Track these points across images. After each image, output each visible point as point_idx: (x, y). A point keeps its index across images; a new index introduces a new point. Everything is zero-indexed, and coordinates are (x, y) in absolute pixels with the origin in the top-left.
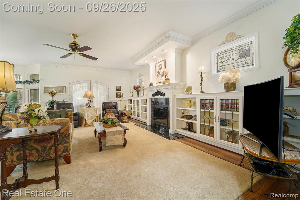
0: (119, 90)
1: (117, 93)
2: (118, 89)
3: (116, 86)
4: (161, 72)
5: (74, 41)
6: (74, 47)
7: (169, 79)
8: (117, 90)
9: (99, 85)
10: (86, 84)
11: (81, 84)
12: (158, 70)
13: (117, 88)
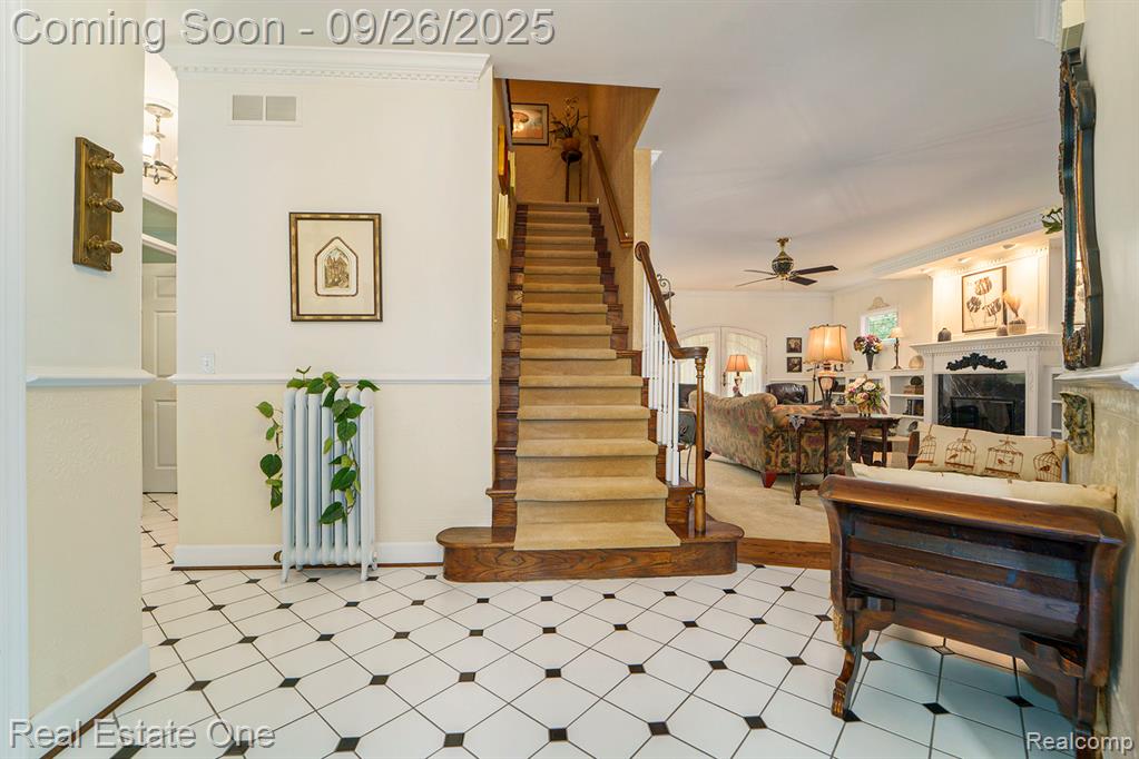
0: (797, 349)
1: (789, 359)
2: (793, 346)
3: (789, 339)
4: (988, 299)
5: (783, 253)
6: (782, 266)
7: (1023, 323)
8: (790, 350)
9: (742, 337)
10: (712, 335)
11: (701, 336)
12: (970, 293)
13: (789, 345)
